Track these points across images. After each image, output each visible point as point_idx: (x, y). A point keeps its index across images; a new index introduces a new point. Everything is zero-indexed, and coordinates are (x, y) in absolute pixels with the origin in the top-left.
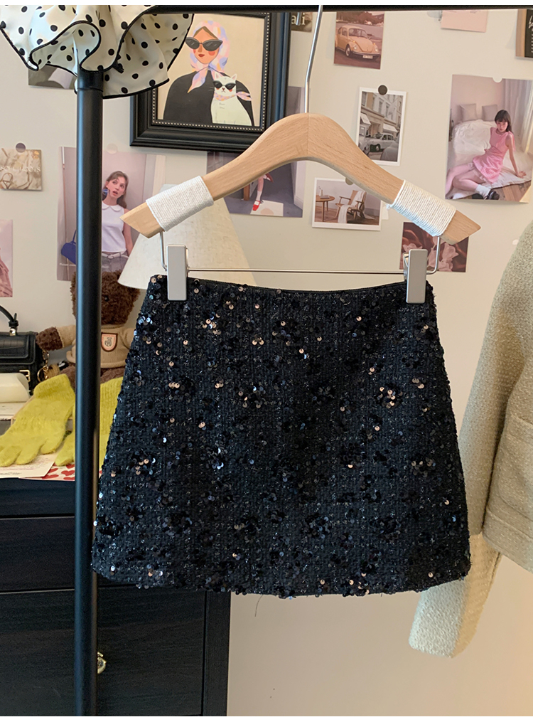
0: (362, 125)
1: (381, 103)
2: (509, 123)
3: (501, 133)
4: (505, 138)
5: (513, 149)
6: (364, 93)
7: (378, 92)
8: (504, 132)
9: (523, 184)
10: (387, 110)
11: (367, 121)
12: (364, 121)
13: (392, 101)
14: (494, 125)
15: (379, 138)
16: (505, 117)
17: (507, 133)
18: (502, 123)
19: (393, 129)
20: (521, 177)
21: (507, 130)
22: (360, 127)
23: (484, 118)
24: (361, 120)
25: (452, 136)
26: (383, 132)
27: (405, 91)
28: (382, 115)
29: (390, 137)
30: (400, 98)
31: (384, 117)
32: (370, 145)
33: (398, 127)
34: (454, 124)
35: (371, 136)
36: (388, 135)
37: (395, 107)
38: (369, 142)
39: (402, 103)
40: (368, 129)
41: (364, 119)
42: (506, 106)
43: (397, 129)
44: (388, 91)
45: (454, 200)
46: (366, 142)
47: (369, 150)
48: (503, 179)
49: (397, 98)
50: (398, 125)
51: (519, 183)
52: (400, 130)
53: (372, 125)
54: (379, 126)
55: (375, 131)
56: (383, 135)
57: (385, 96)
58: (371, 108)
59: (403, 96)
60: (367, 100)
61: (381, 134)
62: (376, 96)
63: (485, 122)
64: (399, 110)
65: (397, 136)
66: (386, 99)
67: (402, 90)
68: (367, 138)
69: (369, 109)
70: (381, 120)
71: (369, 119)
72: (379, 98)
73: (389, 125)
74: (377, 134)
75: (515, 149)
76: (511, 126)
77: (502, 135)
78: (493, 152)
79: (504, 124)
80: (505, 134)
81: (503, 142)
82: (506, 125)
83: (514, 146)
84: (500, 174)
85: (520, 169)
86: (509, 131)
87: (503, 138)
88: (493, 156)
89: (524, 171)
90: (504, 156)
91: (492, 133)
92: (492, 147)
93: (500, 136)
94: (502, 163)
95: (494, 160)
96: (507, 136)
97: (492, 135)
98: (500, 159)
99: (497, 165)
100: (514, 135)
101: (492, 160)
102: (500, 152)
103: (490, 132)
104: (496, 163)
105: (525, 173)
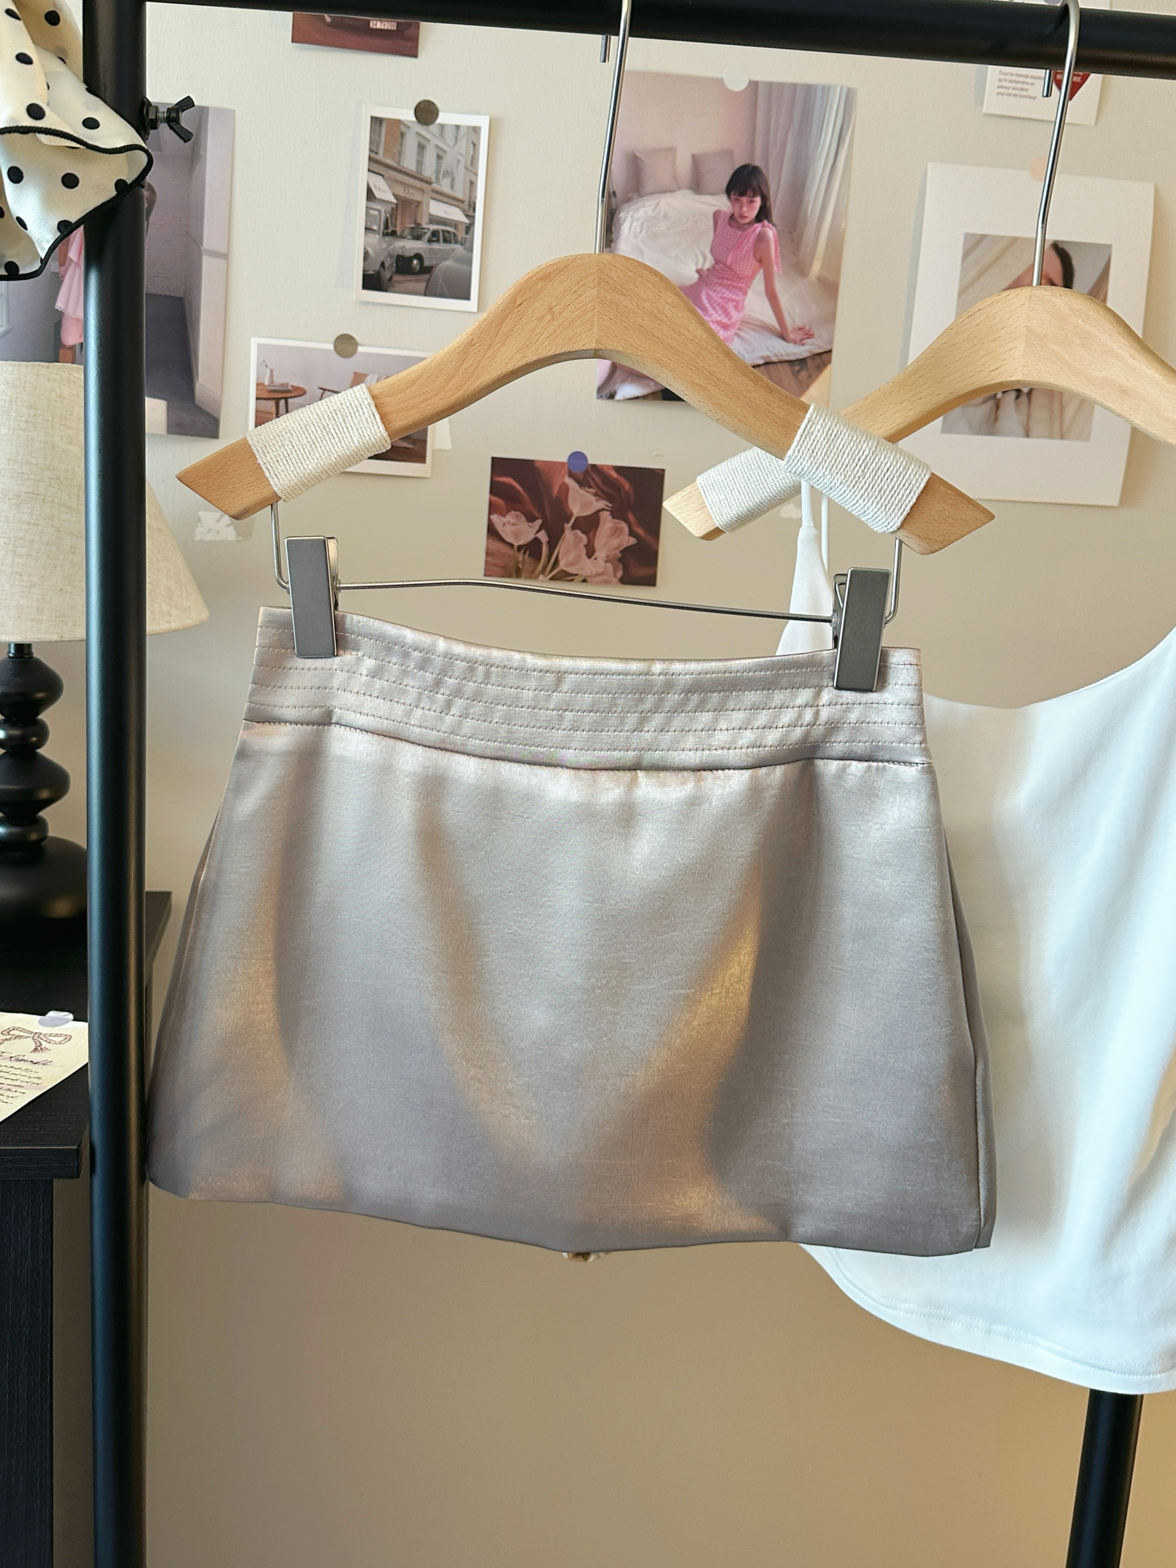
0: (372, 205)
1: (421, 148)
2: (765, 199)
3: (741, 227)
4: (752, 239)
5: (775, 268)
6: (376, 122)
7: (414, 119)
8: (750, 224)
9: (802, 361)
10: (438, 165)
11: (384, 192)
12: (377, 194)
13: (451, 143)
14: (723, 203)
15: (418, 238)
16: (754, 184)
17: (758, 227)
18: (745, 199)
19: (456, 215)
20: (801, 342)
21: (759, 219)
22: (367, 207)
23: (697, 186)
24: (369, 191)
25: (612, 233)
26: (428, 221)
27: (485, 114)
28: (425, 179)
29: (447, 235)
30: (472, 132)
31: (430, 183)
32: (394, 255)
33: (469, 209)
34: (616, 202)
35: (399, 233)
36: (443, 231)
37: (460, 158)
38: (392, 247)
39: (479, 147)
40: (388, 215)
41: (376, 189)
42: (758, 153)
43: (467, 216)
44: (441, 114)
45: (620, 401)
46: (385, 249)
47: (394, 269)
48: (745, 350)
49: (465, 134)
50: (470, 206)
51: (792, 358)
52: (473, 217)
53: (397, 205)
54: (417, 206)
55: (407, 220)
56: (429, 230)
57: (432, 127)
58: (393, 159)
59: (479, 128)
60: (383, 139)
61: (423, 229)
62: (408, 127)
63: (698, 197)
64: (472, 164)
65: (467, 233)
66: (435, 136)
67: (477, 113)
68: (387, 239)
69: (389, 162)
70: (422, 190)
71: (390, 186)
72: (418, 134)
73: (445, 205)
74: (413, 228)
75: (781, 269)
76: (770, 208)
77: (746, 233)
78: (719, 278)
79: (752, 202)
80: (752, 229)
81: (745, 248)
82: (754, 204)
83: (776, 261)
84: (736, 334)
85: (793, 321)
86: (766, 222)
87: (749, 238)
88: (719, 289)
89: (807, 328)
90: (749, 286)
91: (718, 226)
92: (716, 263)
93: (740, 233)
94: (743, 307)
95: (720, 298)
96: (759, 234)
97: (718, 231)
98: (737, 295)
99: (729, 310)
100: (778, 231)
101: (715, 298)
102: (737, 277)
103: (711, 223)
104: (727, 306)
105: (811, 333)
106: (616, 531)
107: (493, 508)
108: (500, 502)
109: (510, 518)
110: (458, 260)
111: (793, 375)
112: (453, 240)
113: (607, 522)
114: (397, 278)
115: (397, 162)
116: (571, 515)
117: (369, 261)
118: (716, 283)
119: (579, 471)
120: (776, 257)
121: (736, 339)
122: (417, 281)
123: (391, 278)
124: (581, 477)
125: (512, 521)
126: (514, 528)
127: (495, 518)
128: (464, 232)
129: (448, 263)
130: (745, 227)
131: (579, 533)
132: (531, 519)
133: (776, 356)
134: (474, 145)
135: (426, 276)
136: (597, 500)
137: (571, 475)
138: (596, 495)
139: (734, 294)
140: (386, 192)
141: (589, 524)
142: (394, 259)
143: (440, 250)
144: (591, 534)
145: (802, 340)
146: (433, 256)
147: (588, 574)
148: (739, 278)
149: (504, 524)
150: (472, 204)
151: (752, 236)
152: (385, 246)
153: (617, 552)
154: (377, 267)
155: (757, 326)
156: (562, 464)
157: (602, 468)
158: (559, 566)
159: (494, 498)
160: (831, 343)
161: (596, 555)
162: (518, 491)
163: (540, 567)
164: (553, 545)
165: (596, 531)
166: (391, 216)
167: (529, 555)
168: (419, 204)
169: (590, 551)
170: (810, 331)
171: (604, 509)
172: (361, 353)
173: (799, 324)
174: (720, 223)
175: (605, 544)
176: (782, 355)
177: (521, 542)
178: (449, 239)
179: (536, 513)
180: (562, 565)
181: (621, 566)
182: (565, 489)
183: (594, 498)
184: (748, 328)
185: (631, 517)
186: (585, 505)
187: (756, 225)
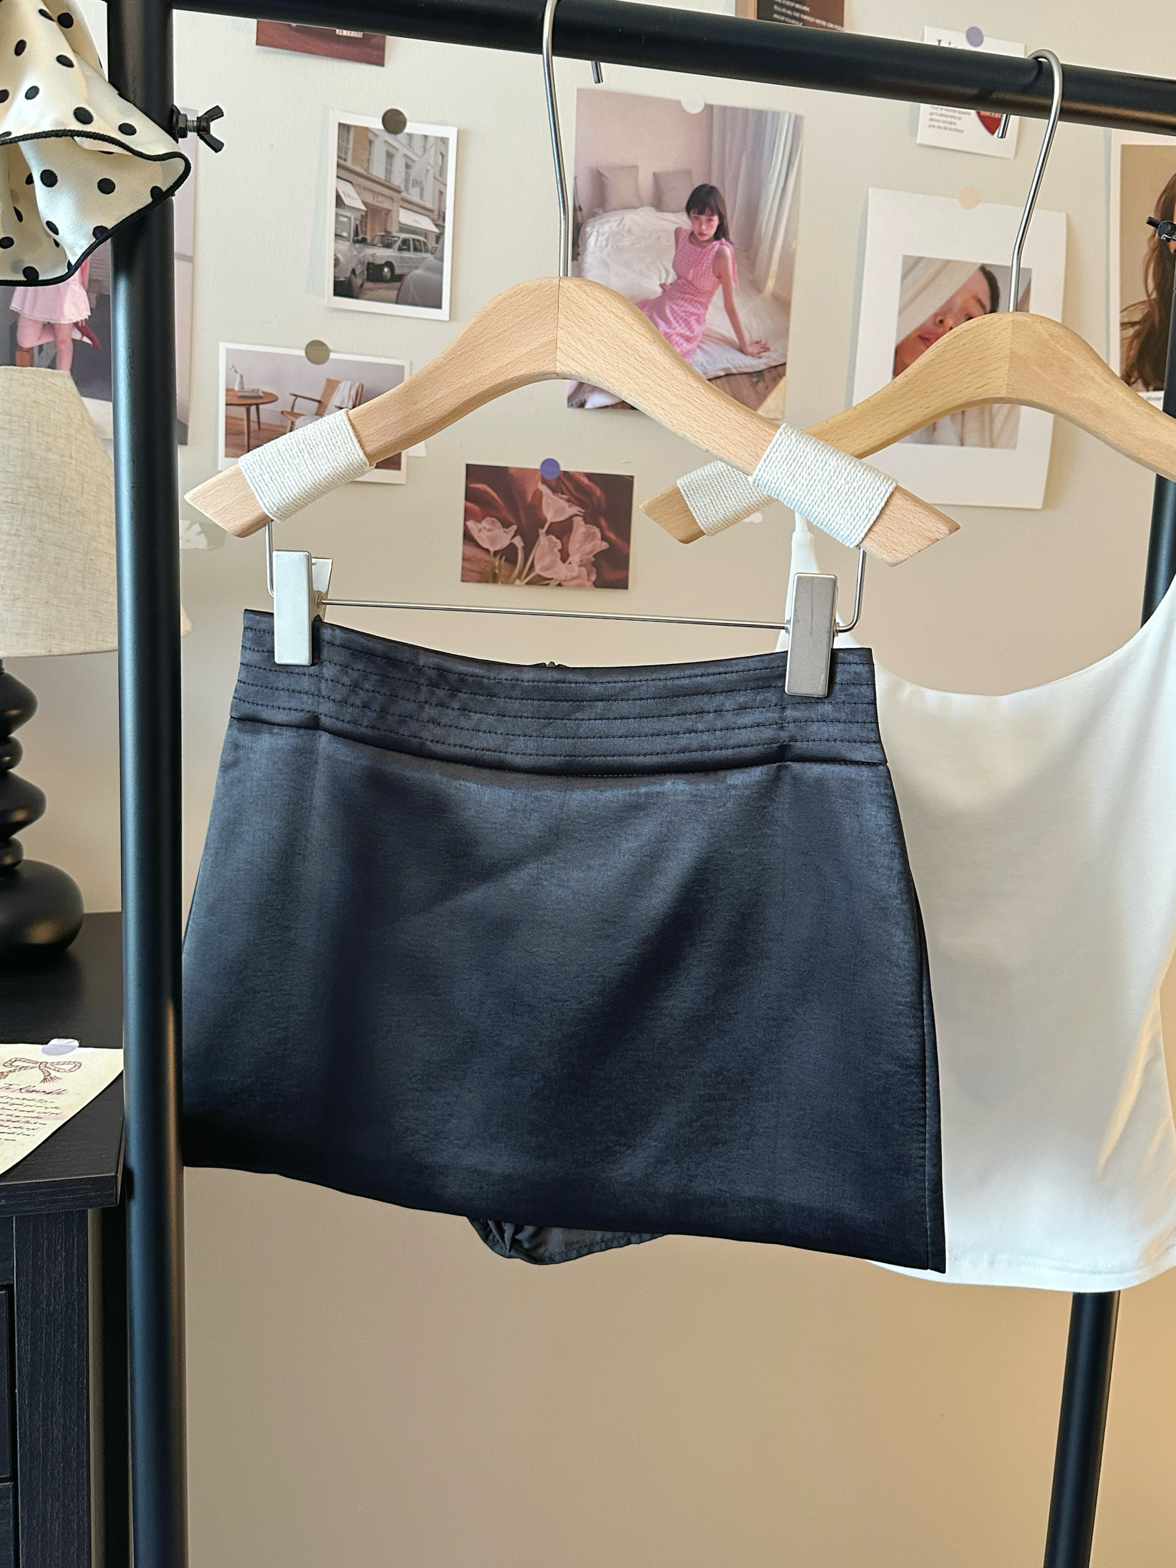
0: (341, 212)
1: (390, 156)
2: (722, 218)
3: (701, 244)
4: (712, 255)
5: (733, 284)
6: (344, 128)
7: (382, 127)
8: (709, 241)
9: (760, 372)
10: (407, 175)
11: (354, 200)
12: (347, 201)
13: (420, 153)
14: (683, 221)
15: (388, 246)
16: (712, 203)
17: (716, 244)
18: (704, 218)
19: (426, 224)
20: (758, 356)
21: (717, 236)
22: (337, 215)
23: (659, 204)
24: (338, 198)
25: (579, 247)
26: (398, 229)
27: (452, 126)
28: (394, 187)
29: (417, 243)
30: (440, 143)
31: (399, 192)
32: (364, 263)
33: (439, 219)
34: (582, 217)
35: (369, 241)
36: (414, 240)
37: (429, 167)
38: (361, 255)
39: (447, 158)
40: (358, 223)
41: (345, 196)
42: (715, 173)
43: (437, 225)
44: (408, 124)
45: (590, 409)
46: (356, 256)
47: (365, 277)
48: (707, 361)
49: (433, 145)
50: (439, 215)
51: (749, 370)
52: (443, 227)
53: (366, 212)
54: (387, 214)
55: (377, 227)
56: (399, 238)
57: (400, 136)
58: (362, 166)
59: (448, 139)
60: (351, 146)
61: (394, 237)
62: (376, 135)
63: (660, 214)
64: (440, 175)
65: (437, 242)
66: (403, 145)
67: (444, 124)
68: (357, 246)
69: (358, 169)
70: (392, 199)
71: (359, 194)
72: (386, 142)
73: (414, 214)
74: (383, 236)
75: (738, 285)
76: (727, 227)
77: (705, 250)
78: (681, 293)
79: (710, 220)
80: (711, 247)
81: (705, 265)
82: (712, 222)
83: (734, 277)
84: (699, 347)
85: (751, 336)
86: (723, 240)
87: (709, 255)
88: (682, 302)
89: (763, 342)
90: (709, 301)
91: (680, 242)
92: (678, 279)
93: (700, 249)
94: (705, 321)
95: (683, 311)
96: (718, 251)
97: (680, 247)
98: (699, 309)
99: (691, 324)
100: (735, 249)
101: (679, 312)
102: (698, 292)
103: (673, 239)
104: (689, 320)
105: (767, 346)
106: (589, 536)
107: (468, 515)
108: (476, 508)
109: (485, 524)
110: (429, 269)
111: (752, 386)
112: (423, 249)
113: (580, 528)
114: (368, 285)
115: (365, 170)
116: (546, 521)
117: (340, 268)
118: (679, 298)
119: (552, 477)
120: (734, 274)
121: (698, 351)
122: (387, 289)
123: (362, 285)
124: (554, 484)
125: (488, 527)
126: (490, 534)
127: (470, 524)
128: (434, 242)
129: (419, 272)
130: (705, 244)
131: (553, 538)
132: (506, 525)
133: (736, 368)
134: (443, 156)
135: (398, 284)
136: (570, 506)
137: (544, 482)
138: (569, 501)
139: (696, 308)
140: (356, 199)
141: (562, 530)
142: (365, 266)
143: (411, 258)
144: (565, 539)
145: (759, 353)
146: (404, 265)
147: (563, 578)
148: (699, 292)
149: (480, 530)
150: (442, 214)
151: (712, 253)
152: (355, 253)
153: (591, 556)
154: (348, 275)
155: (718, 339)
156: (535, 471)
157: (574, 475)
158: (534, 571)
159: (469, 504)
160: (785, 356)
161: (570, 559)
162: (493, 497)
163: (516, 572)
164: (528, 550)
165: (569, 537)
166: (360, 223)
167: (505, 560)
168: (388, 212)
169: (565, 556)
170: (766, 344)
171: (576, 515)
172: (333, 360)
173: (756, 337)
174: (681, 239)
175: (579, 548)
176: (741, 368)
177: (498, 548)
178: (419, 248)
179: (510, 518)
180: (538, 570)
181: (594, 570)
182: (539, 495)
183: (566, 504)
184: (711, 341)
185: (603, 523)
186: (558, 512)
187: (714, 243)
